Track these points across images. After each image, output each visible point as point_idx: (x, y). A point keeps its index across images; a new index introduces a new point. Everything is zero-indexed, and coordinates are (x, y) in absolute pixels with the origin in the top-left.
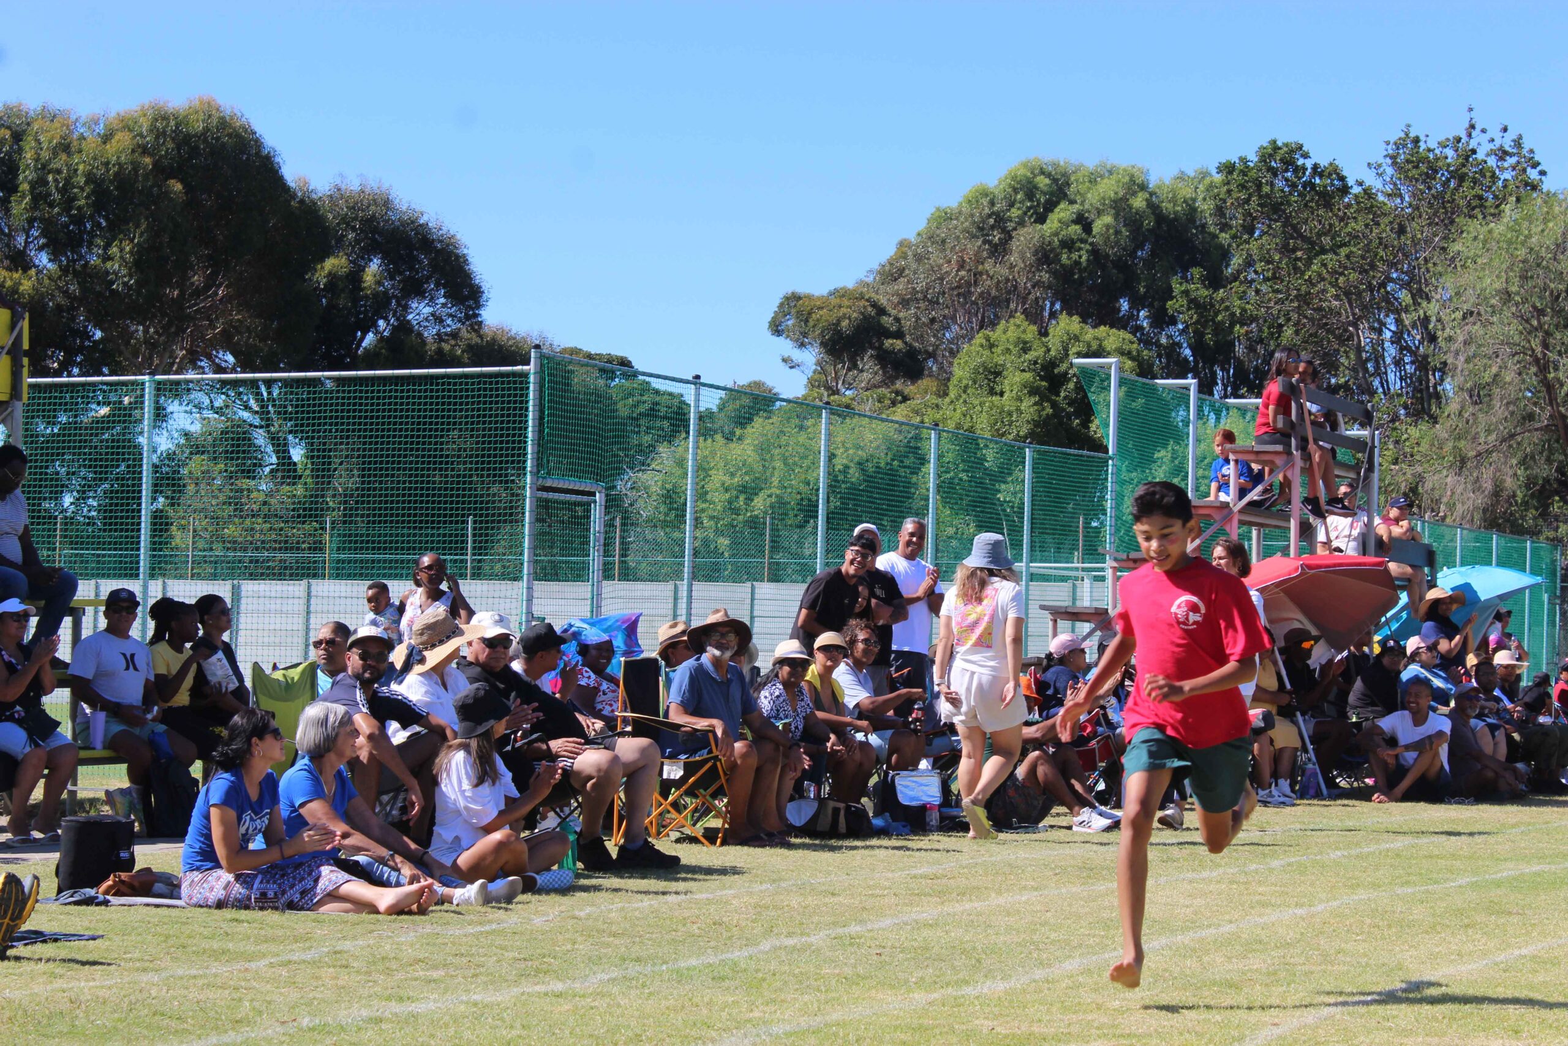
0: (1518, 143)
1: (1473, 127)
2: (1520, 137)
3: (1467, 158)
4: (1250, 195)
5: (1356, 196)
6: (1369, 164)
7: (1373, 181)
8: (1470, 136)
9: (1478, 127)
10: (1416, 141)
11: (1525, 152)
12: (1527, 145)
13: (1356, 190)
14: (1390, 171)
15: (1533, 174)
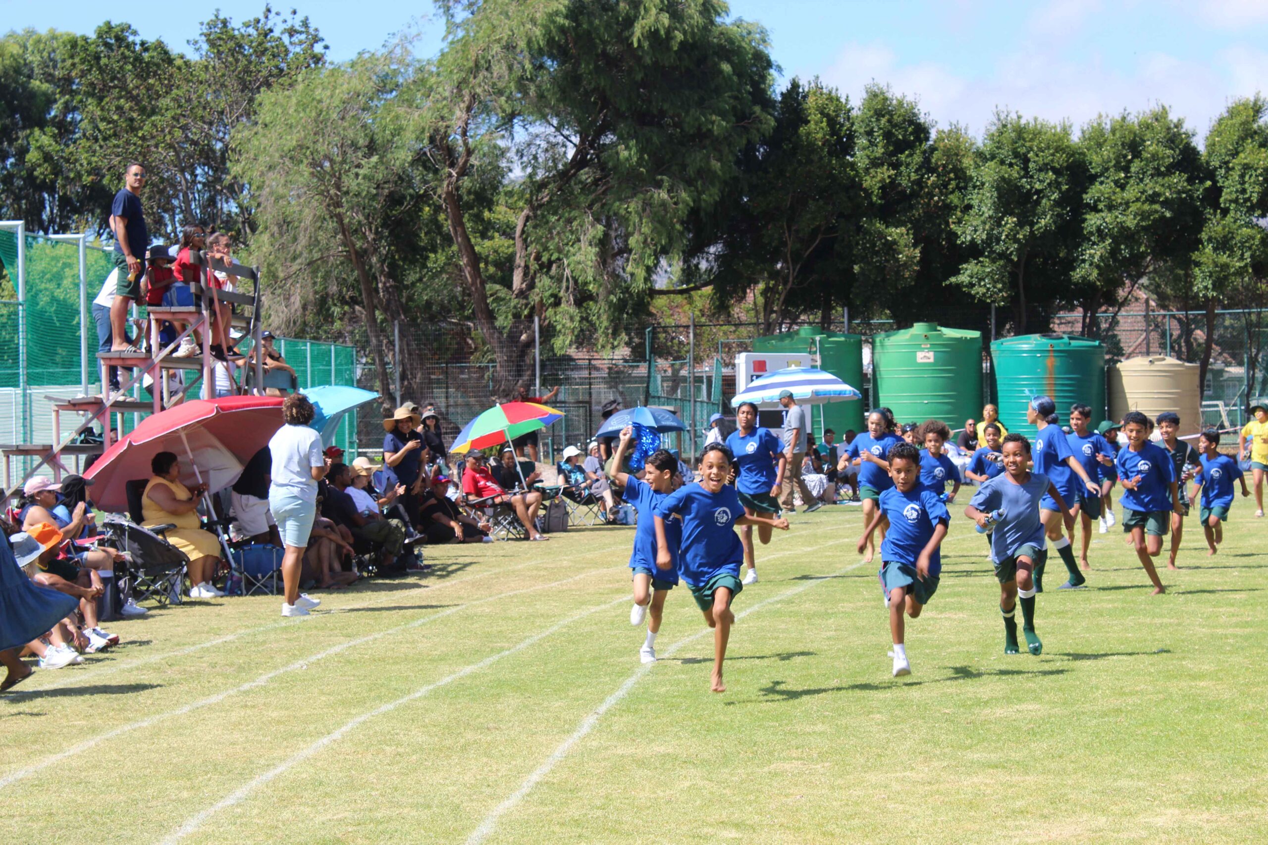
0: (305, 23)
1: (269, 11)
2: (307, 19)
3: (266, 35)
4: (92, 66)
5: (179, 68)
6: (188, 42)
7: (193, 56)
8: (267, 17)
9: (274, 11)
10: (225, 23)
11: (311, 30)
12: (313, 25)
13: (178, 62)
14: (205, 47)
15: (318, 48)
